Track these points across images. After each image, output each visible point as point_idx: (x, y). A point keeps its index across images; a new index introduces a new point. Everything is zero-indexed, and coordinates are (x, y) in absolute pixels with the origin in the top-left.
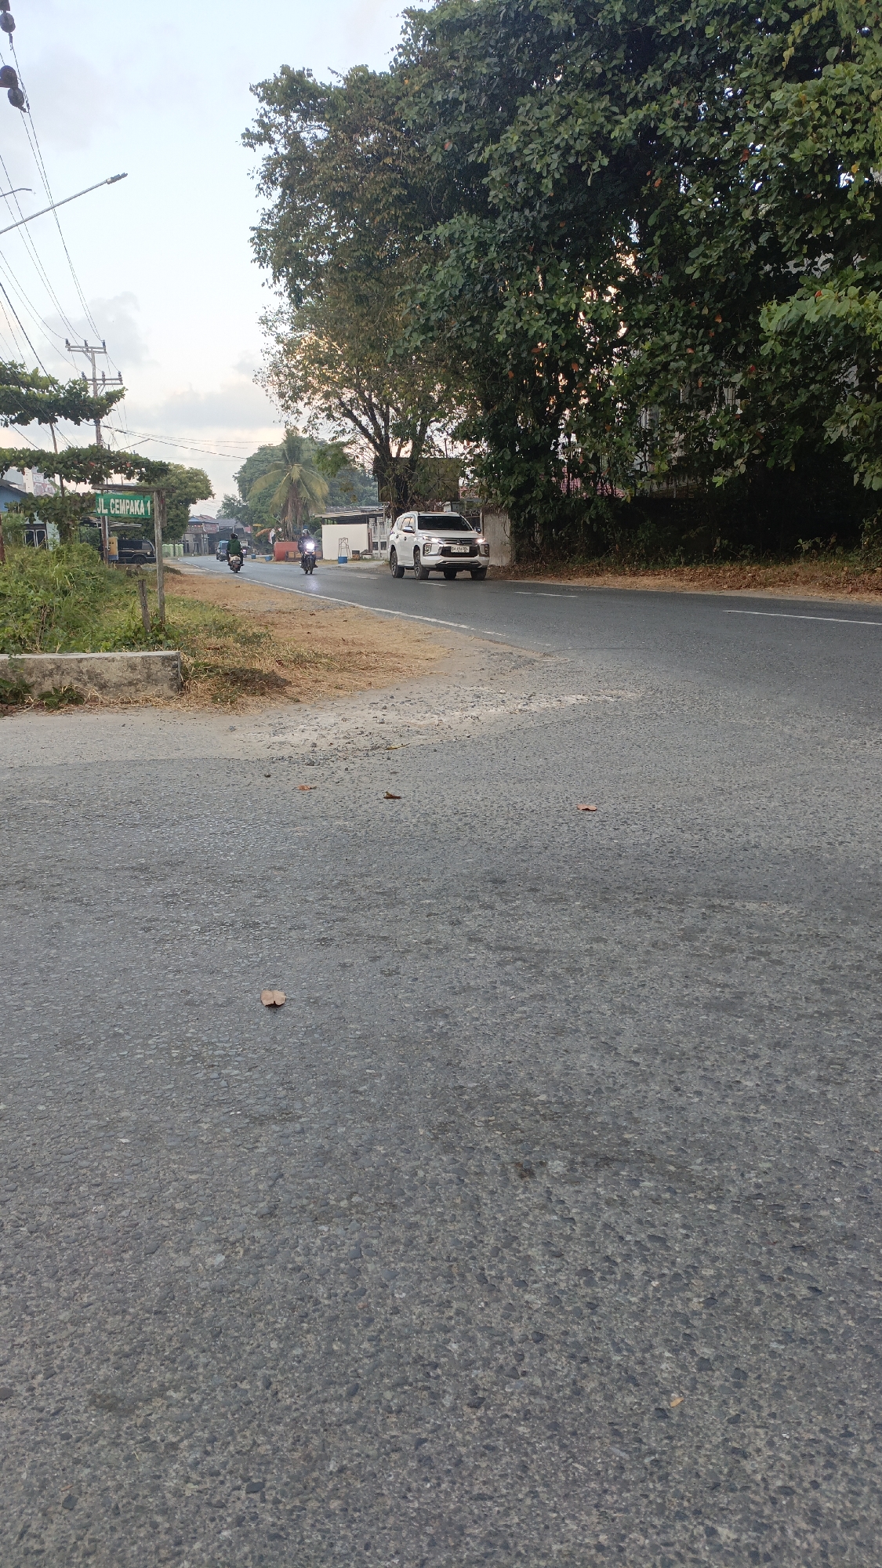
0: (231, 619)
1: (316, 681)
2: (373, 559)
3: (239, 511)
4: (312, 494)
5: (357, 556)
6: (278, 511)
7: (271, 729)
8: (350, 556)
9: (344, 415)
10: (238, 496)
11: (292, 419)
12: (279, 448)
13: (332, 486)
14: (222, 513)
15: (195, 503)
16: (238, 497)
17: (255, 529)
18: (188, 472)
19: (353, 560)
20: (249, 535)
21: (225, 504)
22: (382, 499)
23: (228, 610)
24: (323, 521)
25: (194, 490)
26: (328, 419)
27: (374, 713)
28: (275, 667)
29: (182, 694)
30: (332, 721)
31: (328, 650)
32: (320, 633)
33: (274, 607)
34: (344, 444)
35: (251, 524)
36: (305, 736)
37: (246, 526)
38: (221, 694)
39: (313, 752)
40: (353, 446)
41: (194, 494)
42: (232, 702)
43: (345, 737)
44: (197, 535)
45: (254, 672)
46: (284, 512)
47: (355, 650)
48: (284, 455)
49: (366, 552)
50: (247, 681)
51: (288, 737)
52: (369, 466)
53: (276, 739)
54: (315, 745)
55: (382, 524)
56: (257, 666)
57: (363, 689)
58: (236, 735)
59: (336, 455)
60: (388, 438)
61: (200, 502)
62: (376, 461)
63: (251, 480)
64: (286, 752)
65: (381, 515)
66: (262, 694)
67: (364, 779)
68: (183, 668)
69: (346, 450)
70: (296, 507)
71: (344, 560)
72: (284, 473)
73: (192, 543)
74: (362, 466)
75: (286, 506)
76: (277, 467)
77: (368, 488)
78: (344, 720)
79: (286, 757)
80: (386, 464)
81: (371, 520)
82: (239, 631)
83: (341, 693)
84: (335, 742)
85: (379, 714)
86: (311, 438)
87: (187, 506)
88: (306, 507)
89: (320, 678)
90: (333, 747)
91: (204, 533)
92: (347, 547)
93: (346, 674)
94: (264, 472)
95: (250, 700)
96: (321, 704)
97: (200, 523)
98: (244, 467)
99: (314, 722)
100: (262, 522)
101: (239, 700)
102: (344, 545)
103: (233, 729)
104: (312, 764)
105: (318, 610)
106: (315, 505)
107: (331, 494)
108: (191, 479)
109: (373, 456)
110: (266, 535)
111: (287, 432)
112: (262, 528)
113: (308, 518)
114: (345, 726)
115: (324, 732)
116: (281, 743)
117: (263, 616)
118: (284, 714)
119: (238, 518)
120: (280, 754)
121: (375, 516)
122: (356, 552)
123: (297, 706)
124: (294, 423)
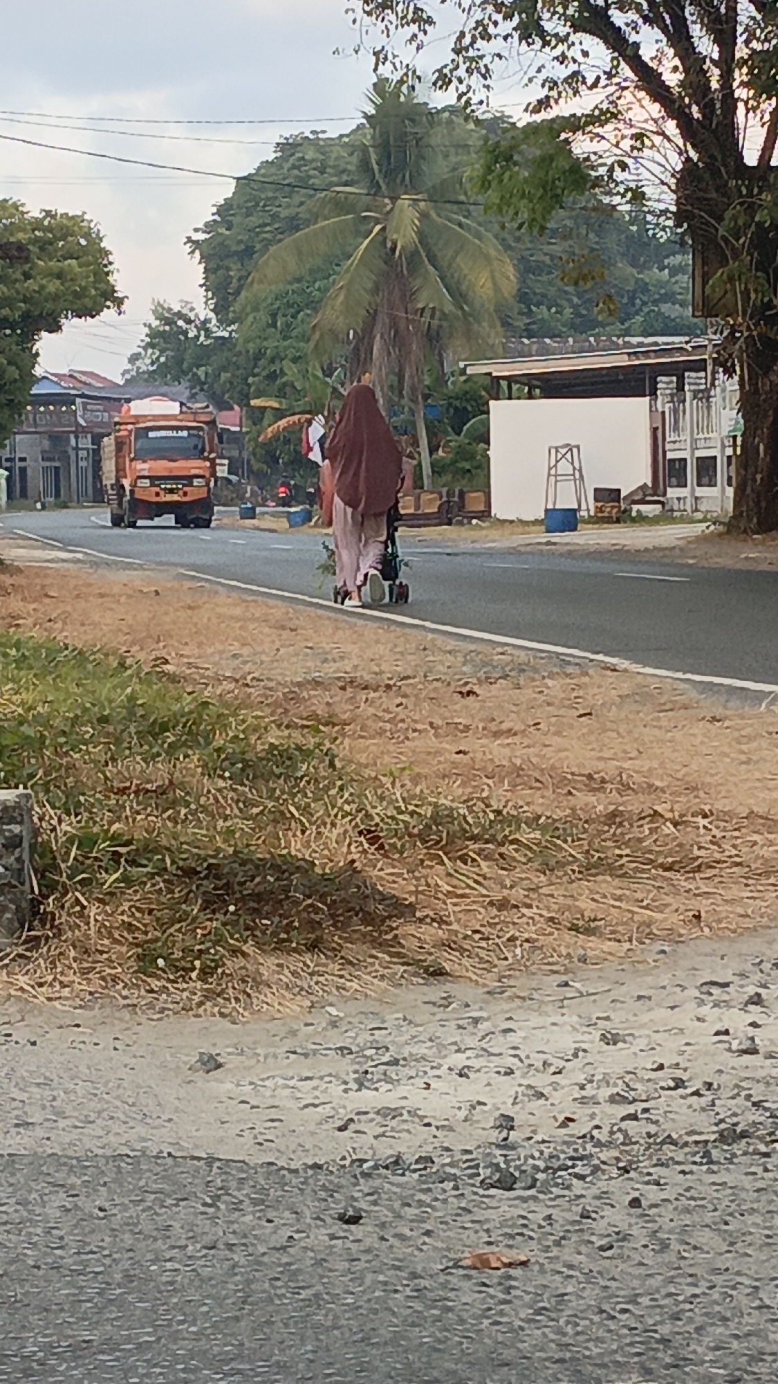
0: (187, 703)
1: (503, 905)
2: (668, 517)
3: (204, 355)
4: (459, 296)
5: (610, 509)
6: (340, 354)
7: (346, 1067)
8: (589, 506)
9: (578, 26)
10: (201, 307)
11: (399, 42)
12: (348, 143)
13: (527, 268)
14: (144, 365)
15: (55, 328)
16: (202, 309)
17: (257, 416)
18: (37, 225)
19: (599, 520)
20: (235, 438)
21: (154, 334)
22: (707, 308)
23: (173, 679)
24: (497, 388)
25: (53, 286)
26: (525, 37)
27: (716, 1018)
28: (358, 852)
29: (34, 943)
30: (567, 1043)
31: (539, 803)
32: (498, 751)
33: (330, 670)
34: (575, 124)
35: (244, 400)
36: (471, 1090)
37: (224, 406)
38: (169, 942)
39: (505, 1145)
40: (608, 130)
41: (56, 297)
42: (205, 974)
43: (614, 1099)
44: (57, 440)
45: (285, 867)
46: (359, 358)
47: (634, 804)
48: (365, 164)
49: (642, 495)
50: (258, 897)
51: (406, 1094)
52: (663, 198)
53: (368, 1099)
54: (507, 1123)
55: (704, 396)
56: (296, 847)
57: (673, 937)
58: (221, 1085)
59: (547, 160)
60: (730, 102)
61: (71, 325)
62: (688, 178)
63: (249, 252)
64: (410, 1144)
65: (700, 366)
66: (313, 947)
67: (703, 1237)
68: (40, 850)
69: (582, 146)
70: (398, 339)
71: (566, 520)
72: (361, 227)
73: (36, 469)
74: (638, 196)
75: (365, 337)
76: (341, 206)
77: (657, 275)
78: (611, 1039)
79: (409, 1158)
80: (722, 189)
81: (665, 383)
82: (219, 742)
83: (596, 947)
84: (580, 1113)
85: (737, 1021)
86: (463, 110)
87: (28, 337)
88: (433, 339)
89: (517, 894)
90: (576, 1129)
91: (79, 431)
92: (579, 476)
93: (607, 884)
94: (294, 225)
95: (268, 965)
96: (521, 984)
97: (67, 400)
98: (225, 210)
99: (498, 1044)
100: (281, 394)
101: (232, 965)
102: (564, 467)
103: (211, 1064)
104: (506, 1183)
105: (488, 681)
106: (469, 334)
107: (523, 297)
108: (45, 246)
109: (677, 163)
110: (295, 437)
111: (380, 86)
112: (280, 414)
113: (441, 380)
114: (615, 1060)
115: (541, 1081)
116: (385, 1112)
117: (292, 697)
118: (392, 1018)
119: (196, 380)
120: (385, 1151)
121: (678, 371)
122: (608, 496)
123: (436, 992)
124: (406, 55)
